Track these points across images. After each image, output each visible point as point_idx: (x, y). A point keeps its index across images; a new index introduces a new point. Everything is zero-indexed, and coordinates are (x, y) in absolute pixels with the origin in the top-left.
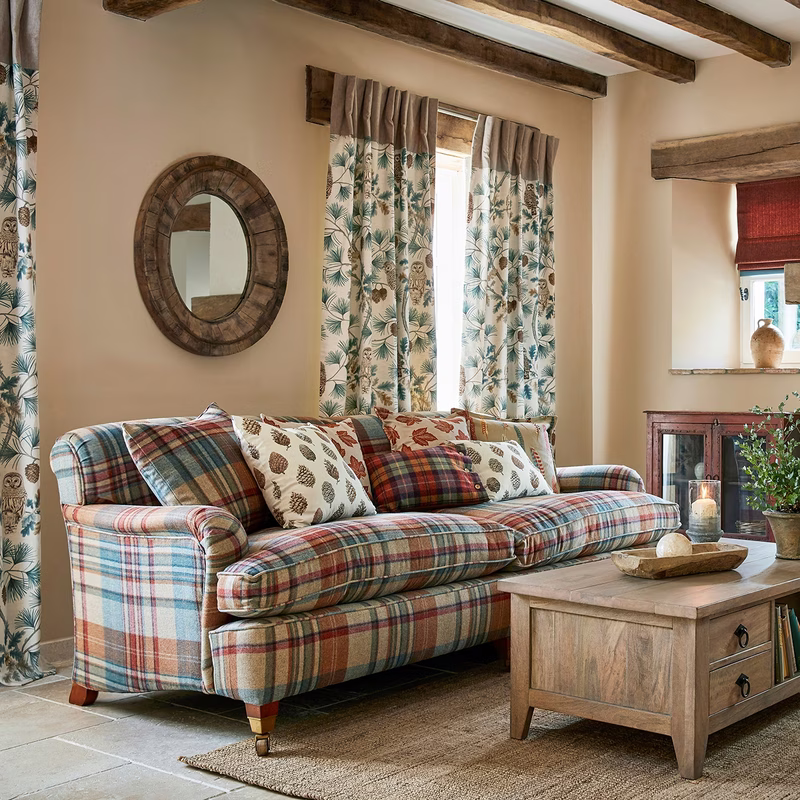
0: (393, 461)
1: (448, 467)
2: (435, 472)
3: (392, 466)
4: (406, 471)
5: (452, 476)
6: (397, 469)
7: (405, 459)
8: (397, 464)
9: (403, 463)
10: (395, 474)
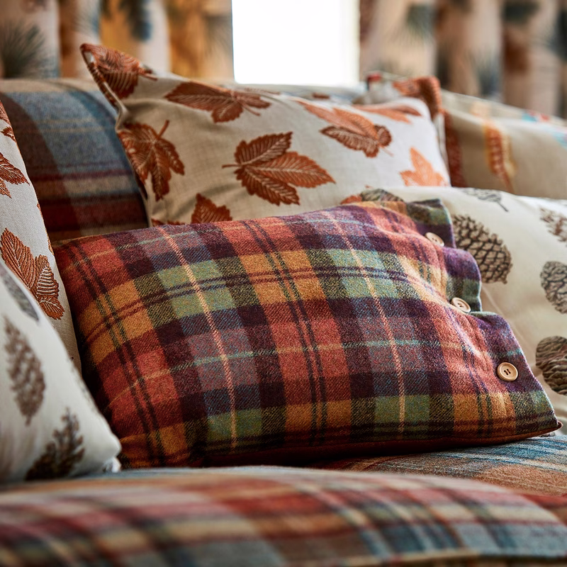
0: (170, 260)
1: (389, 289)
2: (342, 309)
3: (167, 277)
4: (226, 300)
5: (407, 323)
6: (186, 289)
7: (221, 250)
8: (189, 272)
9: (211, 269)
10: (182, 309)
